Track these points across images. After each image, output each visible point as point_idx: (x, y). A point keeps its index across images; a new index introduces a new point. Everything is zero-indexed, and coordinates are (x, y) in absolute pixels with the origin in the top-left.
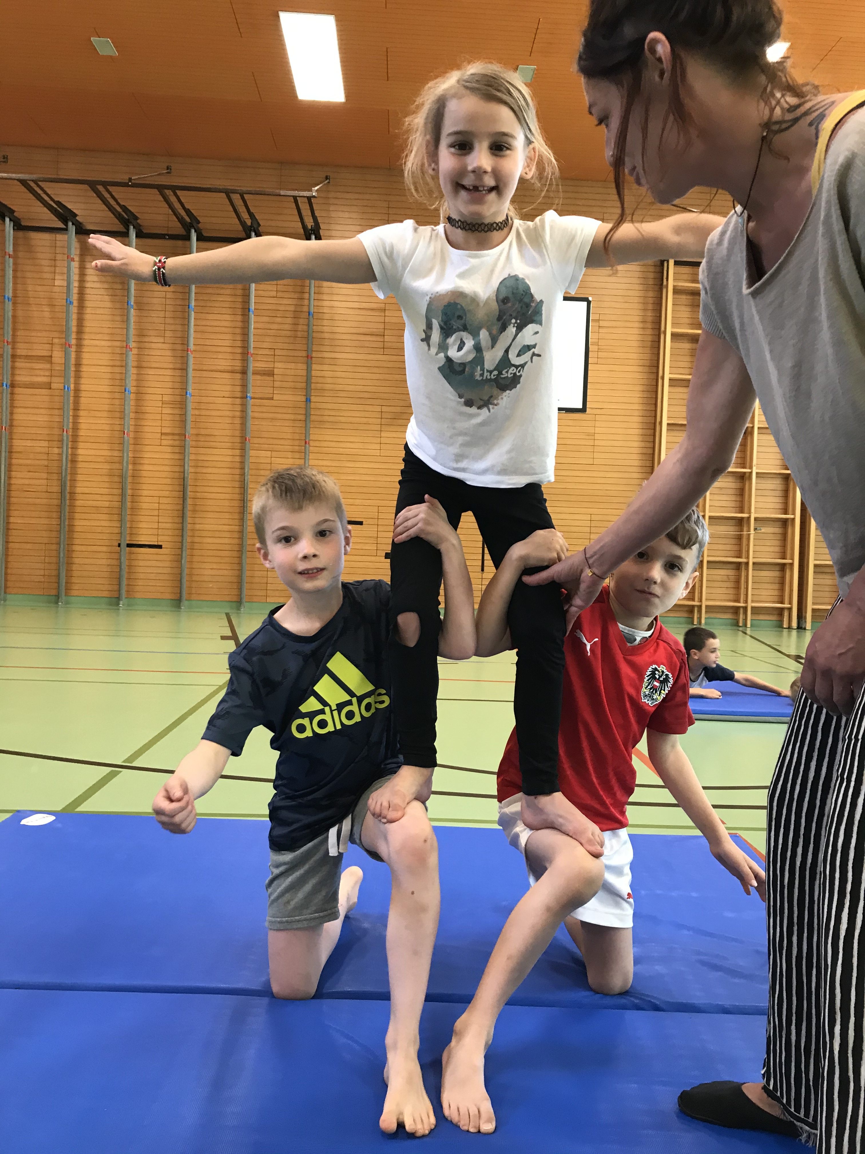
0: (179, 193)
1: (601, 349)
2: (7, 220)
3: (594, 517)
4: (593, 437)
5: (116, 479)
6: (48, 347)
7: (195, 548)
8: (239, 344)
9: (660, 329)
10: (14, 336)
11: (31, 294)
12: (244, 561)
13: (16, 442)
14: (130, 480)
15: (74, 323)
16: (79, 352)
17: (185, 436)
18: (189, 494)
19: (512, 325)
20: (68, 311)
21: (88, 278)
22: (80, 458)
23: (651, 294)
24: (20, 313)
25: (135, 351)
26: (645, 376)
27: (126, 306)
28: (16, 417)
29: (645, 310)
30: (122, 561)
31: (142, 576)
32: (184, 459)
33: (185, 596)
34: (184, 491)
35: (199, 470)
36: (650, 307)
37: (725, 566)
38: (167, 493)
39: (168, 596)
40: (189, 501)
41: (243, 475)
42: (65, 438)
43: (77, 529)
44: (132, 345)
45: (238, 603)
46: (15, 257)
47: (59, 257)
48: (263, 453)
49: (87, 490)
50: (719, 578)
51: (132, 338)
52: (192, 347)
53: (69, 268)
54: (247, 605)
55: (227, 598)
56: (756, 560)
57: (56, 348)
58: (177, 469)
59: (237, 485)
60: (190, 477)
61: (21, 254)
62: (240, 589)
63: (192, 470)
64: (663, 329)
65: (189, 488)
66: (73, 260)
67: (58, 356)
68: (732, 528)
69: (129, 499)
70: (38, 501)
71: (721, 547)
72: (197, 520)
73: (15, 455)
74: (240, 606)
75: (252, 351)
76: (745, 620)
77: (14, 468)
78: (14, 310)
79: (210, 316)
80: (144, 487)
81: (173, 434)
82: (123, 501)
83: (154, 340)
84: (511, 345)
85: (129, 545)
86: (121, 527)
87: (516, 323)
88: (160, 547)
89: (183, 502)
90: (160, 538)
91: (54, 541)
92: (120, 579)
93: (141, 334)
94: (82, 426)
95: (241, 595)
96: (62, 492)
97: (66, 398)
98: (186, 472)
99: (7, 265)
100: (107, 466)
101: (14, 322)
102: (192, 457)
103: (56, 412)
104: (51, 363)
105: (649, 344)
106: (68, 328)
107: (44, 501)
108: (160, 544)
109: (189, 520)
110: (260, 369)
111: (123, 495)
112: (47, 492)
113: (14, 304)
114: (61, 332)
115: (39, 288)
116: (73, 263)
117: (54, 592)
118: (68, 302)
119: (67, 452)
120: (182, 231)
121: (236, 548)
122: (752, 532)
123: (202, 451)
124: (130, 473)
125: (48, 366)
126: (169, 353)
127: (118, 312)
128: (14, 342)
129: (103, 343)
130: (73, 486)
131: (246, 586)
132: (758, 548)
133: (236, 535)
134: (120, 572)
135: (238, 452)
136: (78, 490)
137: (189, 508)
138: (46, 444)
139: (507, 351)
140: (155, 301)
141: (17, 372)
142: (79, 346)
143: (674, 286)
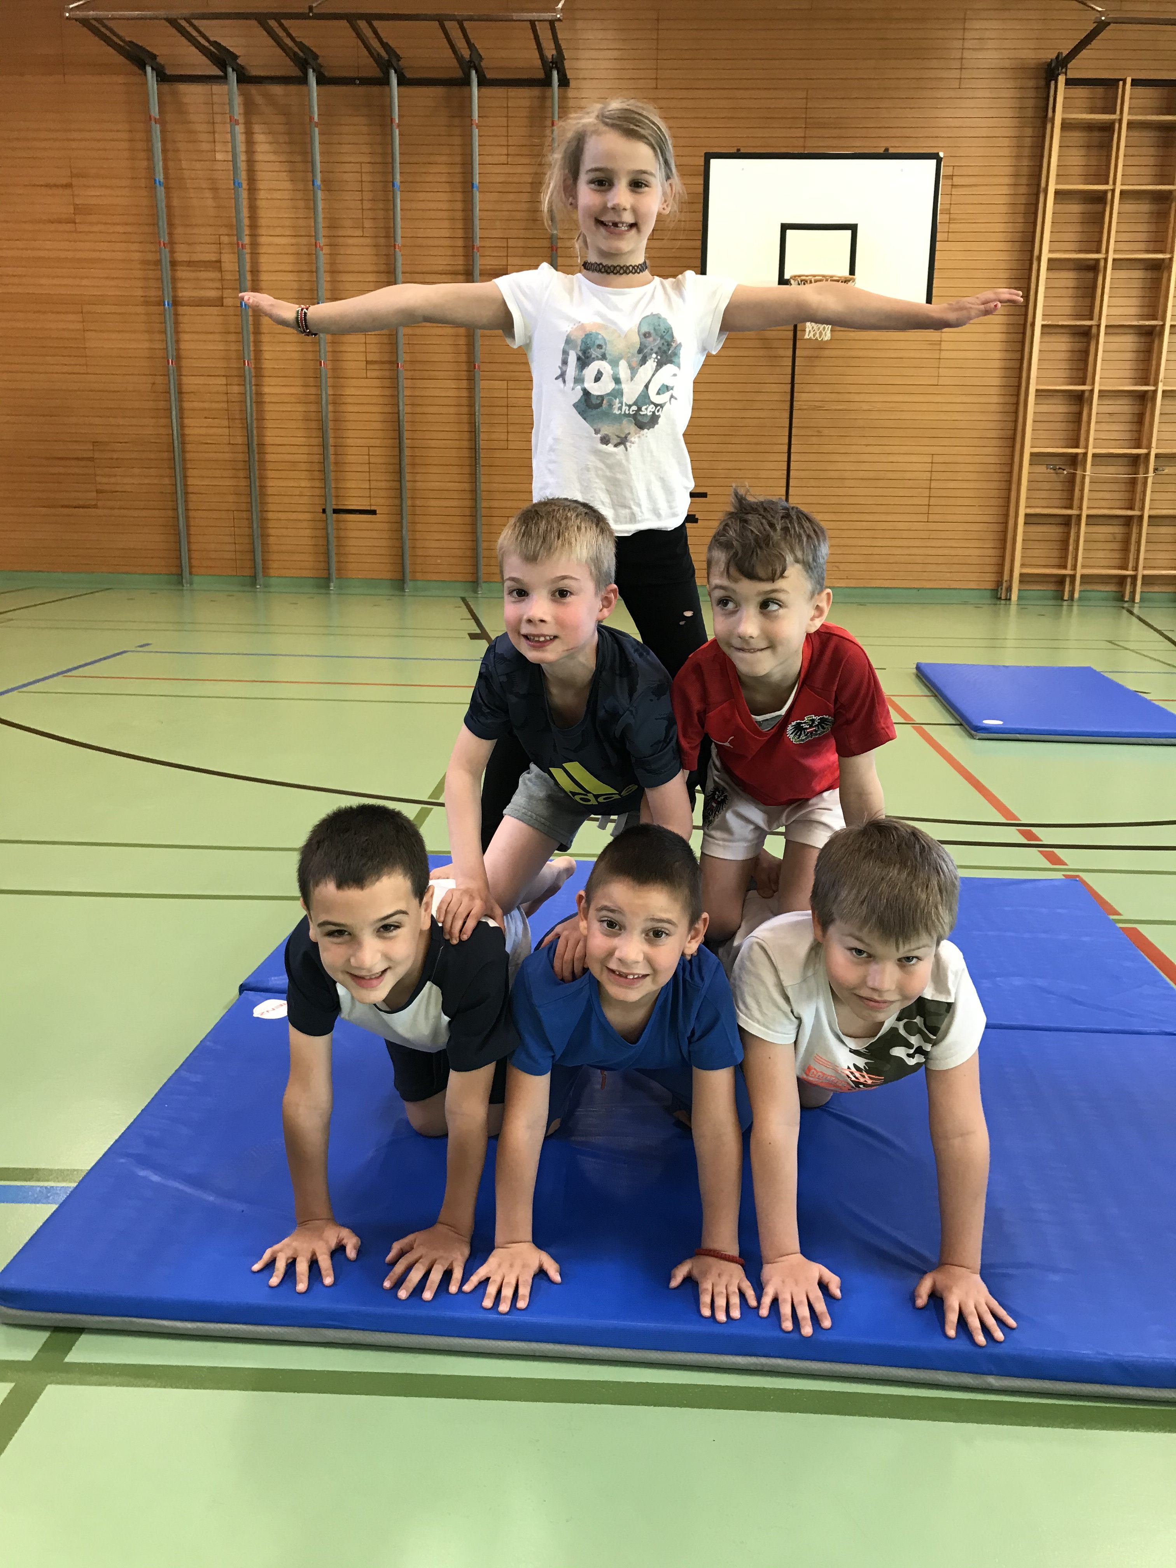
0: (376, 23)
1: (954, 219)
2: (149, 69)
3: (937, 459)
4: (937, 347)
5: (314, 425)
6: (214, 248)
7: (418, 513)
8: (460, 233)
9: (1039, 185)
10: (170, 234)
11: (187, 174)
12: (479, 530)
13: (185, 380)
14: (331, 425)
15: (245, 213)
16: (254, 254)
17: (398, 364)
18: (407, 442)
19: (652, 360)
20: (237, 199)
21: (259, 148)
22: (267, 399)
23: (1029, 132)
24: (175, 202)
25: (326, 250)
26: (1016, 256)
27: (311, 187)
28: (183, 346)
29: (1018, 157)
30: (330, 531)
31: (353, 550)
32: (398, 396)
33: (408, 576)
34: (400, 438)
35: (419, 410)
36: (1026, 152)
37: (1110, 521)
38: (378, 442)
39: (389, 576)
40: (407, 452)
41: (472, 414)
42: (247, 373)
43: (270, 491)
44: (322, 241)
45: (474, 583)
46: (162, 122)
47: (218, 118)
48: (497, 384)
49: (278, 441)
50: (1101, 537)
51: (322, 232)
52: (399, 241)
53: (233, 133)
54: (484, 585)
55: (459, 577)
56: (1154, 512)
57: (226, 250)
58: (388, 409)
59: (466, 428)
60: (405, 418)
61: (169, 117)
62: (476, 565)
63: (408, 409)
64: (1043, 184)
65: (406, 435)
66: (237, 123)
67: (229, 261)
68: (1122, 469)
69: (331, 450)
70: (220, 456)
71: (1107, 495)
72: (418, 477)
73: (186, 397)
74: (477, 588)
75: (478, 243)
76: (1133, 593)
77: (187, 414)
78: (168, 197)
79: (422, 196)
80: (350, 434)
81: (382, 362)
82: (324, 455)
83: (349, 232)
84: (650, 381)
85: (336, 511)
86: (325, 487)
87: (656, 358)
88: (373, 512)
89: (400, 452)
90: (373, 501)
91: (244, 507)
92: (327, 553)
93: (333, 225)
94: (267, 355)
95: (477, 573)
96: (249, 445)
97: (244, 317)
98: (401, 413)
99: (154, 133)
100: (301, 408)
101: (170, 216)
102: (407, 392)
103: (232, 337)
104: (221, 271)
105: (1021, 208)
106: (239, 221)
107: (227, 456)
108: (373, 508)
109: (408, 477)
110: (489, 267)
111: (324, 446)
112: (229, 444)
113: (167, 189)
114: (230, 226)
115: (198, 165)
116: (237, 127)
117: (248, 572)
118: (237, 184)
119: (251, 391)
120: (377, 73)
121: (467, 512)
122: (1151, 474)
123: (419, 383)
124: (331, 416)
125: (216, 275)
126: (369, 250)
127: (299, 195)
128: (172, 243)
129: (283, 241)
130: (261, 436)
131: (482, 562)
132: (1157, 496)
133: (467, 495)
134: (328, 545)
135: (464, 384)
136: (268, 440)
137: (406, 460)
138: (223, 381)
139: (647, 386)
140: (346, 177)
141: (180, 285)
142: (254, 245)
143: (1063, 119)
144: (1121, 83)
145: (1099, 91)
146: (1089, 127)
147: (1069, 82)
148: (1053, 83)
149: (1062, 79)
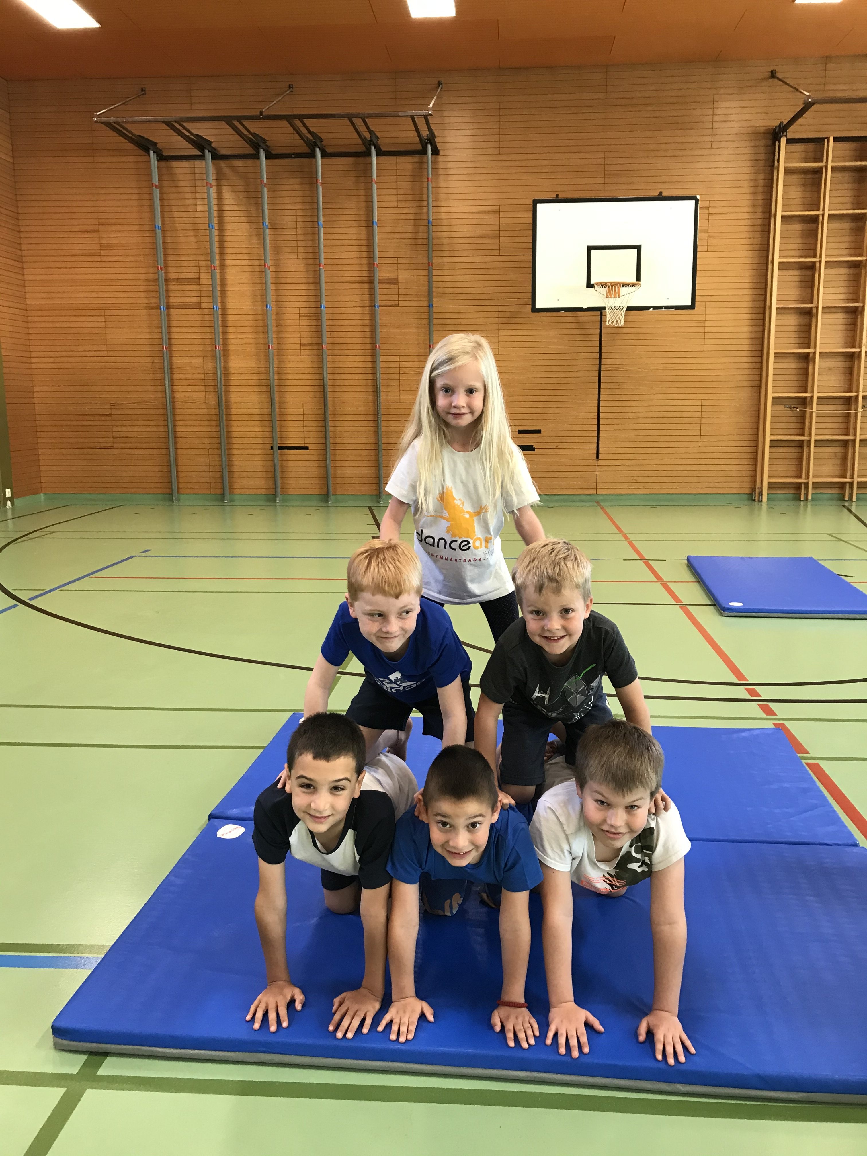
0: (306, 121)
1: (711, 237)
2: (151, 152)
3: (705, 403)
4: (703, 325)
5: (264, 388)
6: (195, 269)
7: (337, 448)
8: (365, 255)
9: (770, 212)
10: (166, 261)
11: (176, 220)
13: (175, 359)
14: (276, 388)
15: (216, 245)
16: (223, 273)
17: (323, 346)
18: (329, 399)
20: (211, 235)
21: (227, 202)
22: (232, 371)
23: (761, 176)
24: (169, 240)
25: (272, 268)
26: (756, 260)
27: (261, 227)
28: (173, 336)
29: (755, 193)
30: (276, 461)
31: (292, 475)
32: (323, 368)
33: (331, 492)
34: (325, 397)
35: (336, 377)
36: (760, 190)
37: (833, 444)
38: (310, 400)
39: (318, 492)
40: (330, 406)
41: (375, 379)
42: (218, 354)
43: (234, 435)
44: (269, 263)
45: (378, 497)
46: (161, 187)
47: (199, 183)
48: (392, 358)
49: (240, 400)
50: (826, 455)
51: (269, 256)
52: (323, 261)
53: (208, 193)
55: (367, 492)
56: (863, 437)
57: (203, 270)
58: (316, 377)
59: (370, 389)
60: (328, 383)
61: (165, 183)
63: (330, 377)
64: (773, 212)
65: (329, 394)
66: (211, 186)
67: (205, 277)
68: (839, 407)
69: (277, 406)
70: (199, 411)
71: (829, 426)
72: (338, 423)
73: (175, 370)
74: (380, 500)
75: (377, 261)
76: (851, 495)
77: (176, 382)
78: (164, 236)
79: (338, 231)
80: (289, 394)
81: (312, 345)
82: (272, 409)
83: (288, 256)
85: (280, 448)
86: (272, 432)
88: (307, 448)
89: (325, 407)
90: (306, 441)
91: (215, 446)
92: (274, 477)
93: (277, 251)
94: (231, 341)
95: (379, 489)
96: (219, 403)
97: (215, 316)
98: (325, 379)
99: (155, 195)
100: (255, 377)
101: (165, 249)
102: (329, 365)
103: (207, 330)
104: (200, 285)
105: (759, 228)
106: (212, 251)
107: (204, 411)
108: (306, 445)
109: (330, 423)
110: (385, 278)
111: (271, 403)
112: (206, 403)
113: (164, 231)
114: (206, 255)
115: (183, 215)
116: (211, 189)
117: (220, 491)
118: (211, 226)
119: (220, 366)
120: (306, 150)
121: (373, 447)
122: (860, 410)
123: (338, 359)
124: (276, 382)
125: (197, 287)
126: (302, 268)
127: (254, 233)
128: (166, 267)
129: (243, 263)
130: (227, 397)
132: (865, 425)
133: (372, 435)
134: (275, 472)
135: (369, 358)
136: (233, 400)
137: (329, 412)
138: (201, 359)
140: (286, 219)
141: (172, 295)
142: (223, 266)
143: (785, 167)
144: (826, 140)
145: (810, 146)
146: (805, 171)
147: (789, 141)
148: (777, 142)
149: (783, 140)
